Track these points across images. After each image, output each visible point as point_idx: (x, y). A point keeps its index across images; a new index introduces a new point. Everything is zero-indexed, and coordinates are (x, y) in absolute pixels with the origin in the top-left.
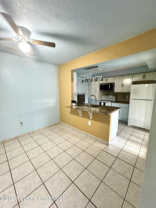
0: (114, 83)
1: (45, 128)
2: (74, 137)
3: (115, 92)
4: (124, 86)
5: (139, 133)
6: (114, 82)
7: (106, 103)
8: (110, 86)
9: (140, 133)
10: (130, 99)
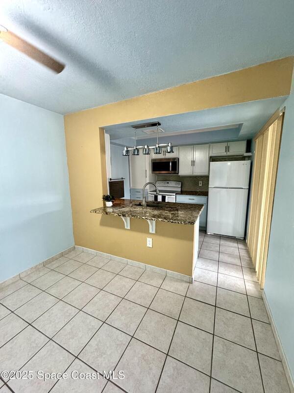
0: (178, 159)
1: (37, 269)
2: (116, 278)
3: (180, 174)
4: (196, 164)
5: (229, 246)
6: (177, 156)
7: (167, 197)
8: (171, 164)
9: (232, 247)
10: (209, 186)
